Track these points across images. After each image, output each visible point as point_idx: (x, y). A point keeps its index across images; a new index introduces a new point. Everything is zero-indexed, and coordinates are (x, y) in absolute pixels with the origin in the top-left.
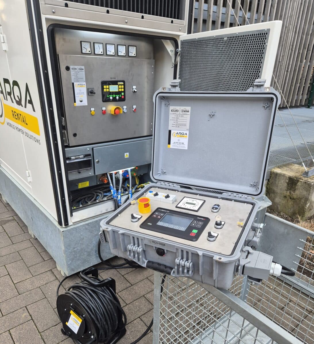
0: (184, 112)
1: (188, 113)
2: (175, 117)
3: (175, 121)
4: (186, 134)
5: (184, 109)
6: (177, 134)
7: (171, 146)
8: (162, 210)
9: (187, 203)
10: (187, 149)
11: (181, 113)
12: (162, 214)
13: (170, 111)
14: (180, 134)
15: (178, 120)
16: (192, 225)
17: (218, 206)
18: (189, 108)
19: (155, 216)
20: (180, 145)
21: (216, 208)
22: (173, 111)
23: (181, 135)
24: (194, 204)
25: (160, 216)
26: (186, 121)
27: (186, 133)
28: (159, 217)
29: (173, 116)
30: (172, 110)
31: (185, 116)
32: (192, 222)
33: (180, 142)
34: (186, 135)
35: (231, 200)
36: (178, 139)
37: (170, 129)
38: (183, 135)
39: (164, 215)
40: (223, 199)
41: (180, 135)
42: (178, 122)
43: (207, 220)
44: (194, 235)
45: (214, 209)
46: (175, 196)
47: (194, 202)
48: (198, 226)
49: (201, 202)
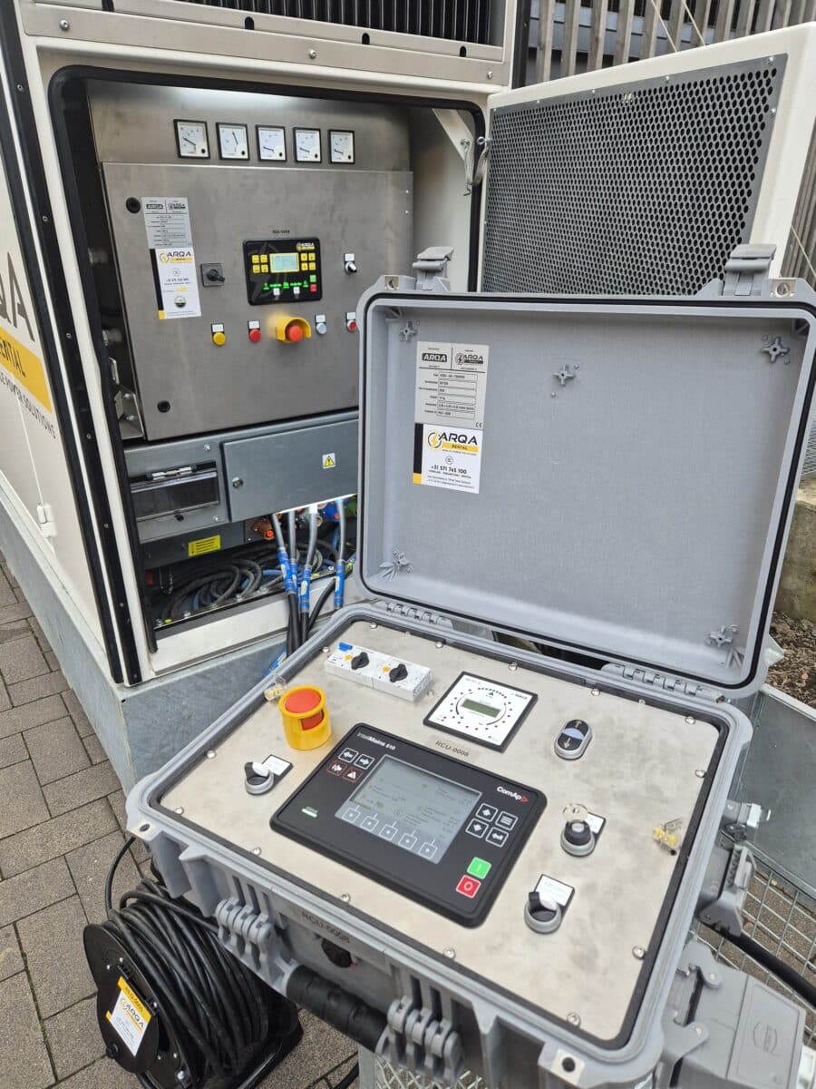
0: (467, 361)
1: (477, 367)
2: (436, 379)
3: (435, 394)
4: (475, 442)
5: (467, 354)
6: (443, 440)
7: (424, 478)
8: (371, 739)
9: (469, 704)
10: (476, 490)
11: (456, 366)
12: (366, 762)
13: (419, 356)
14: (455, 439)
15: (447, 391)
16: (472, 829)
17: (584, 728)
18: (482, 351)
19: (339, 768)
20: (453, 477)
21: (573, 737)
22: (426, 357)
23: (458, 443)
24: (493, 712)
25: (358, 771)
26: (473, 393)
27: (474, 438)
28: (352, 775)
29: (429, 375)
30: (424, 355)
31: (469, 377)
32: (472, 815)
33: (453, 467)
34: (472, 444)
35: (634, 697)
36: (447, 454)
37: (418, 420)
38: (464, 442)
39: (375, 763)
40: (603, 688)
41: (452, 441)
42: (447, 398)
43: (532, 804)
44: (471, 893)
45: (566, 745)
46: (425, 670)
47: (495, 702)
48: (495, 836)
49: (521, 703)
